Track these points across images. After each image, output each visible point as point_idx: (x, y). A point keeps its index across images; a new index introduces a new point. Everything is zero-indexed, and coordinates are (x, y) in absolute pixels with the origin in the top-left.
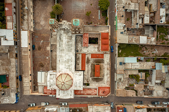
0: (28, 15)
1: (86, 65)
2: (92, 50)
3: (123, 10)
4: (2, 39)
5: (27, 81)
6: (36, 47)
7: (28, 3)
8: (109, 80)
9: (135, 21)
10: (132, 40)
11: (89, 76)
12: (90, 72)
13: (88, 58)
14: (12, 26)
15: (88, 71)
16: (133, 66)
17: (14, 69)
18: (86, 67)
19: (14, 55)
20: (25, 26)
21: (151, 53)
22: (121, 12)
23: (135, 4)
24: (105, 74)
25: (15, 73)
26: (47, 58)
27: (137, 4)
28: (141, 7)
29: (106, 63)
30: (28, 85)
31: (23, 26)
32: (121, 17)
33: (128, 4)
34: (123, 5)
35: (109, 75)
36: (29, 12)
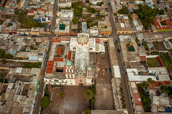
0: (117, 91)
1: (68, 54)
2: (62, 64)
3: (28, 95)
4: (137, 73)
5: (112, 45)
6: (108, 70)
7: (118, 103)
8: (52, 46)
9: (21, 88)
10: (28, 71)
11: (66, 48)
12: (65, 50)
13: (66, 59)
14: (131, 85)
15: (67, 51)
16: (33, 54)
17: (124, 55)
18: (68, 53)
19: (125, 64)
20: (118, 82)
21: (16, 64)
22: (31, 93)
23: (16, 100)
24: (55, 49)
25: (123, 52)
26: (99, 63)
27: (14, 100)
28: (12, 97)
29: (53, 56)
30: (110, 43)
31: (120, 82)
32: (32, 89)
33: (23, 101)
34: (27, 100)
35: (52, 48)
36: (116, 94)
